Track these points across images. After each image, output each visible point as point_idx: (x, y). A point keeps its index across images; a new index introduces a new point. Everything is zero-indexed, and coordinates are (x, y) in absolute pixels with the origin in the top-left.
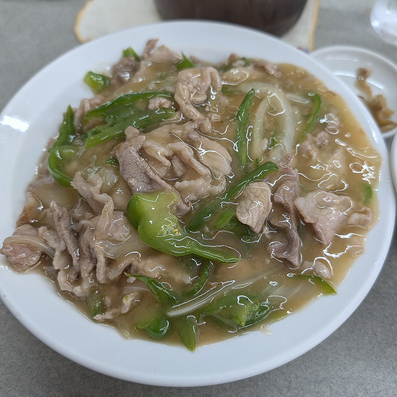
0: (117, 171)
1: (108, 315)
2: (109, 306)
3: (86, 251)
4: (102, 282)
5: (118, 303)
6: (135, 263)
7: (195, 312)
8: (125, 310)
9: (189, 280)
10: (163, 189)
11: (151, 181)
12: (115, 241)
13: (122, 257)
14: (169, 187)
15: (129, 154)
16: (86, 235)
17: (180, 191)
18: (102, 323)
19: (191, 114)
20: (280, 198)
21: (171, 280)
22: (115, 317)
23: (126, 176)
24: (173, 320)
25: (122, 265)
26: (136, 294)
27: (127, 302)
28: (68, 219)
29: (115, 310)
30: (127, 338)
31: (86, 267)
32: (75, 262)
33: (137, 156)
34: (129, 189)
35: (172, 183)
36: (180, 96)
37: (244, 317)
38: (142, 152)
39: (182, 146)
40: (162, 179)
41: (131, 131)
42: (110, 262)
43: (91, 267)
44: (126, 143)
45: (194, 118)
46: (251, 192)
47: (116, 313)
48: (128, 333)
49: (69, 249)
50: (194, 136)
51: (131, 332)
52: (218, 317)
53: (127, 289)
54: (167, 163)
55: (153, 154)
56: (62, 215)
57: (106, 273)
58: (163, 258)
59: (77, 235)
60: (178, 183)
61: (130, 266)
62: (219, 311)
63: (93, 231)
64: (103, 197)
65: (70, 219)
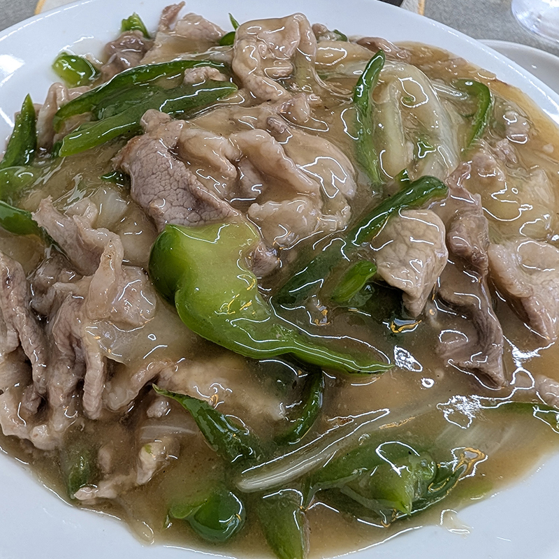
1: (106, 490)
2: (107, 468)
4: (94, 417)
5: (127, 461)
6: (168, 373)
7: (296, 481)
8: (144, 477)
12: (125, 324)
13: (138, 362)
14: (236, 213)
16: (66, 312)
18: (91, 507)
19: (269, 90)
21: (241, 410)
22: (120, 496)
24: (251, 499)
25: (140, 377)
26: (168, 440)
27: (150, 458)
29: (120, 479)
30: (147, 541)
31: (60, 383)
32: (36, 372)
35: (244, 207)
37: (408, 493)
38: (179, 151)
42: (113, 371)
43: (71, 382)
44: (145, 137)
45: (275, 97)
46: (403, 227)
47: (123, 485)
48: (149, 531)
49: (24, 346)
50: (279, 123)
51: (156, 528)
52: (348, 492)
53: (146, 431)
54: (231, 169)
56: (13, 276)
57: (104, 395)
58: (226, 365)
59: (41, 319)
60: (255, 205)
61: (156, 379)
62: (350, 478)
63: (80, 302)
65: (28, 287)
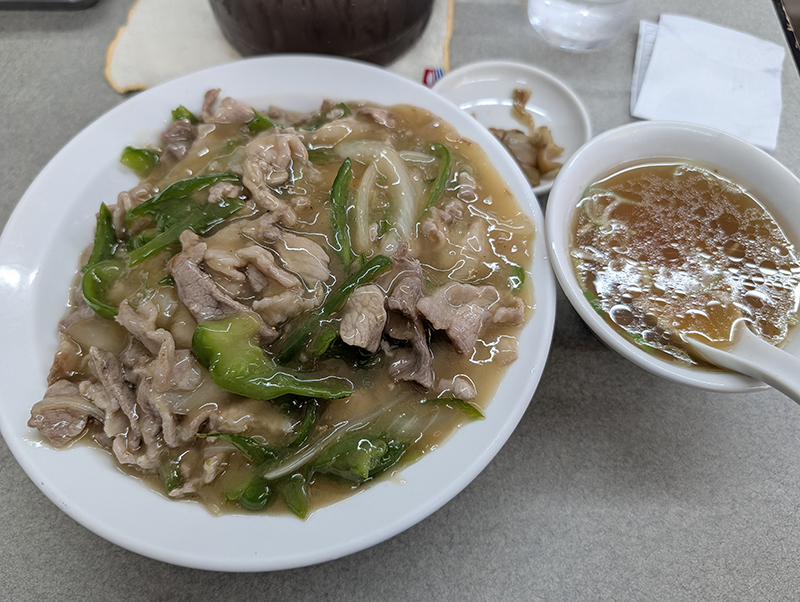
0: (175, 294)
1: (188, 488)
2: (187, 475)
3: (145, 409)
4: (174, 446)
5: (197, 470)
6: (213, 417)
7: (299, 470)
8: (209, 478)
9: (288, 427)
10: (238, 313)
11: (220, 304)
12: (183, 392)
13: (195, 410)
14: (244, 308)
15: (186, 272)
16: (142, 388)
17: (260, 311)
18: (182, 498)
19: (268, 202)
20: (397, 303)
21: (264, 431)
22: (197, 489)
23: (186, 301)
24: (273, 484)
25: (195, 422)
26: (221, 455)
27: (210, 468)
28: (116, 367)
29: (196, 480)
30: (216, 515)
31: (148, 429)
32: (132, 425)
33: (196, 271)
34: (193, 317)
35: (249, 304)
36: (250, 179)
37: (365, 467)
38: (204, 266)
39: (256, 252)
40: (235, 300)
41: (188, 237)
42: (180, 420)
43: (155, 429)
44: (182, 256)
45: (272, 208)
46: (357, 300)
47: (198, 484)
48: (216, 508)
49: (123, 408)
50: (274, 233)
51: (221, 507)
52: (332, 470)
53: (209, 450)
54: (240, 276)
55: (218, 267)
56: (108, 365)
57: (177, 433)
58: (249, 404)
59: (132, 387)
60: (256, 302)
61: (207, 420)
62: (332, 462)
63: (150, 381)
64: (161, 333)
65: (119, 366)
